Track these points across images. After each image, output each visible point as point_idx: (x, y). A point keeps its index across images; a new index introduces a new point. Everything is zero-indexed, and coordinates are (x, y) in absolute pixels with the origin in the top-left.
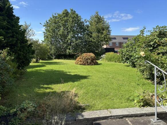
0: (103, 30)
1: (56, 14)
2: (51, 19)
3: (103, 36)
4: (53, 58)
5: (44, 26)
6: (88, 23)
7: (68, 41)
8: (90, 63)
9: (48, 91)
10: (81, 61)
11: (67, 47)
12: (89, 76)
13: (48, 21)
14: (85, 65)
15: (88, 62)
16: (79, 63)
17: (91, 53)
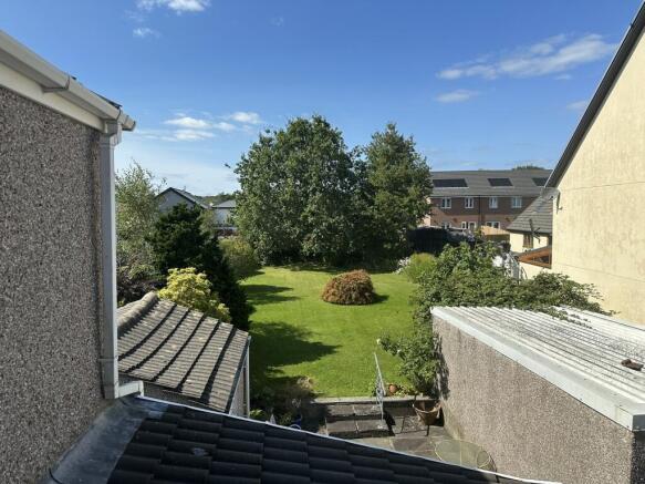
0: (409, 182)
1: (268, 132)
2: (255, 147)
3: (406, 200)
4: (263, 263)
5: (236, 171)
6: (363, 158)
7: (306, 217)
8: (357, 299)
9: (279, 375)
10: (333, 294)
11: (301, 237)
12: (338, 346)
13: (247, 158)
14: (343, 303)
15: (350, 298)
16: (330, 299)
17: (360, 271)
